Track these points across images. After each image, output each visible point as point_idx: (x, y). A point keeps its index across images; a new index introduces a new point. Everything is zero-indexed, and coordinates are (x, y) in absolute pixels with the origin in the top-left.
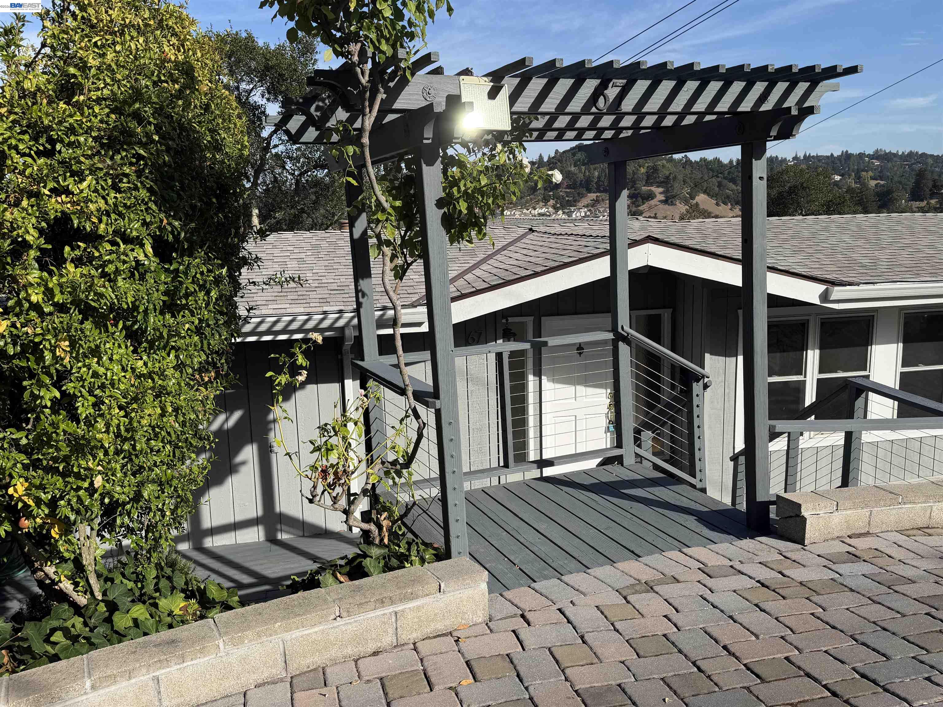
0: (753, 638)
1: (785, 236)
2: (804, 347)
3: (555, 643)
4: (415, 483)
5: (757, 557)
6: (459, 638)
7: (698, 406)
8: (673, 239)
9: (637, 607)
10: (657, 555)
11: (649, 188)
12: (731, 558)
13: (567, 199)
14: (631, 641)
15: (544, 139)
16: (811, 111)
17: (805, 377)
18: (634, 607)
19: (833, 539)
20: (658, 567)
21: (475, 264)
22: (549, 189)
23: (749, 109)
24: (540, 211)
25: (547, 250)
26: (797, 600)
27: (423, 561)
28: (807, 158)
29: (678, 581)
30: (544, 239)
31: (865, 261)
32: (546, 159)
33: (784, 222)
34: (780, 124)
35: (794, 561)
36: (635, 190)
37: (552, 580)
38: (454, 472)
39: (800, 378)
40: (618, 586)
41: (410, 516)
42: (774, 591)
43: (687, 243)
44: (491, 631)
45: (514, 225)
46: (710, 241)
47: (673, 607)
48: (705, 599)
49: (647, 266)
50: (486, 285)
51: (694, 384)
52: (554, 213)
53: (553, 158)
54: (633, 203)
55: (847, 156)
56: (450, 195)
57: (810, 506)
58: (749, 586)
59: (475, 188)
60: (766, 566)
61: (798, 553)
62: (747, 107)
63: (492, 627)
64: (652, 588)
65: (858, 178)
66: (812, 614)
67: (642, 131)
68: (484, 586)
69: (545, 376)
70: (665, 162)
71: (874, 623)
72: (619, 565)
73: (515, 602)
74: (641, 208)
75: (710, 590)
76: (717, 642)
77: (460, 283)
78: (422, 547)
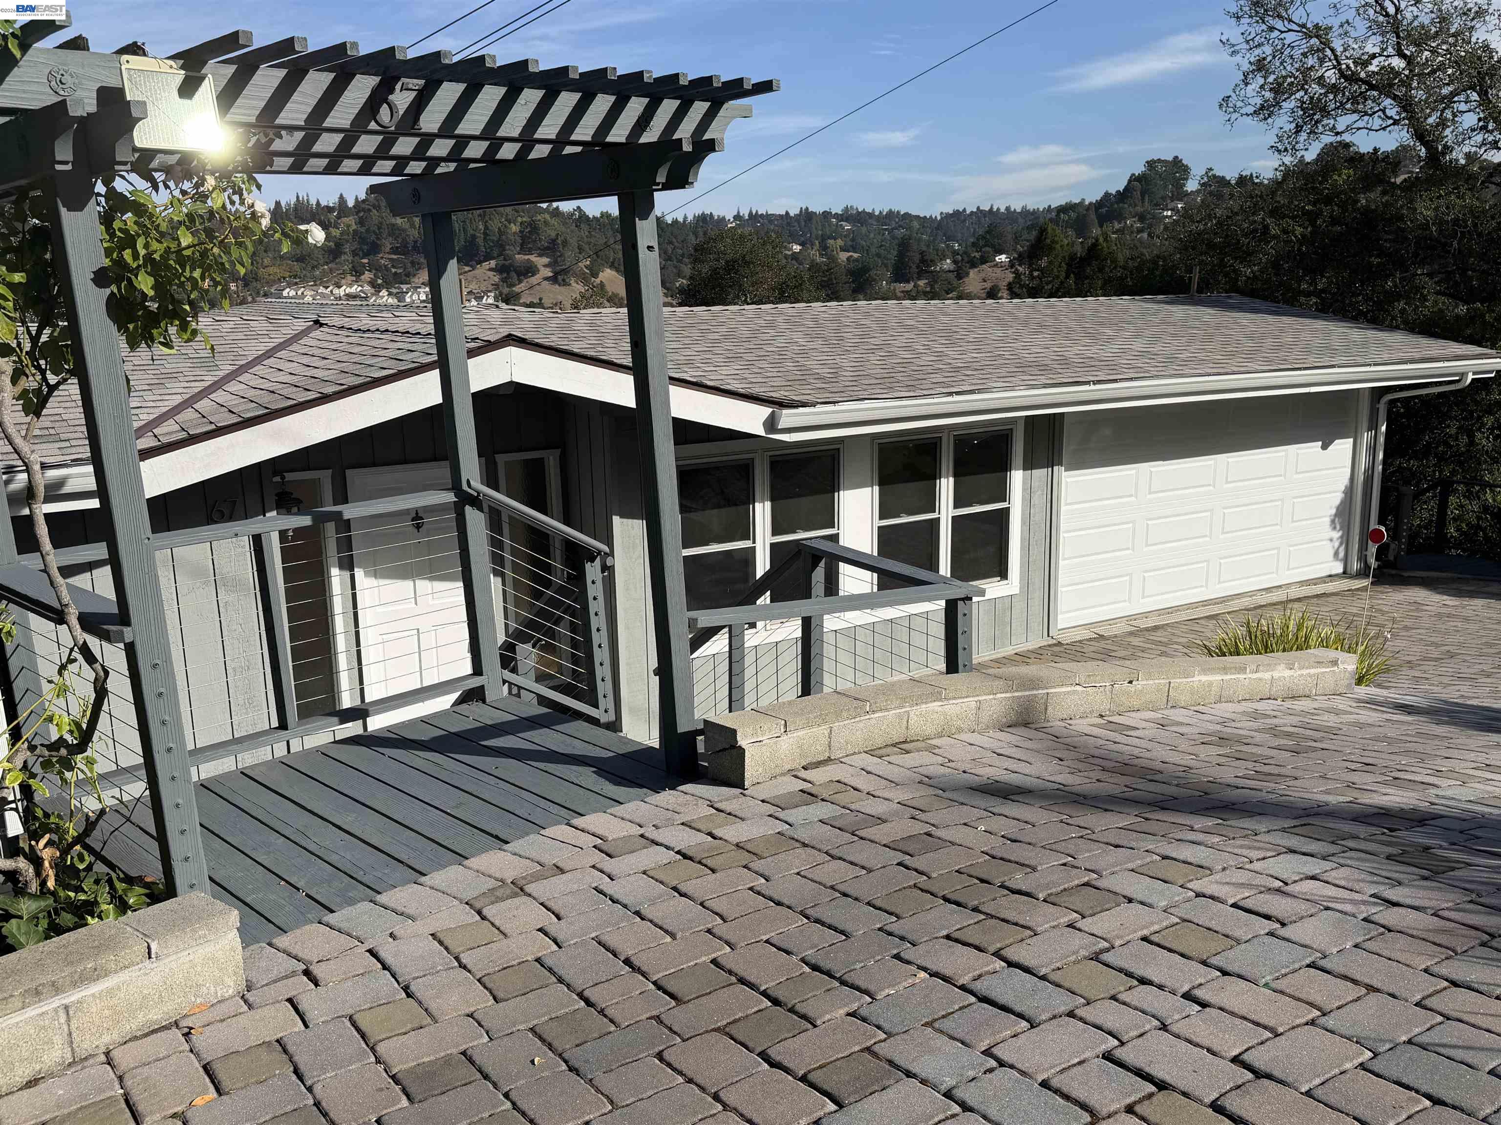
0: (668, 939)
1: (716, 336)
2: (750, 500)
3: (359, 1006)
4: (103, 777)
5: (677, 816)
6: (191, 1028)
7: (595, 599)
8: (554, 341)
9: (497, 923)
10: (532, 836)
11: (527, 257)
12: (641, 823)
13: (393, 270)
14: (485, 980)
15: (305, 169)
16: (710, 146)
17: (754, 542)
18: (493, 924)
19: (783, 774)
20: (533, 855)
21: (215, 383)
22: (361, 253)
23: (623, 140)
24: (348, 290)
25: (346, 357)
26: (730, 872)
27: (123, 907)
28: (754, 217)
29: (562, 871)
30: (339, 339)
31: (824, 371)
32: (351, 203)
33: (715, 316)
34: (668, 165)
35: (730, 814)
36: (505, 259)
37: (359, 905)
38: (169, 750)
39: (747, 544)
40: (467, 896)
41: (96, 833)
42: (700, 863)
43: (576, 348)
44: (250, 1006)
45: (286, 313)
46: (609, 343)
47: (553, 913)
48: (601, 892)
49: (511, 383)
50: (235, 419)
51: (588, 566)
52: (373, 295)
53: (363, 201)
54: (504, 280)
55: (807, 216)
56: (120, 263)
57: (749, 731)
58: (665, 862)
59: (168, 250)
60: (690, 827)
61: (735, 801)
62: (620, 136)
63: (251, 999)
64: (522, 889)
65: (824, 247)
66: (751, 889)
67: (472, 166)
68: (233, 938)
69: (359, 567)
70: (547, 216)
71: (832, 887)
72: (473, 862)
73: (294, 952)
74: (516, 289)
75: (609, 877)
76: (615, 955)
77: (188, 415)
78: (120, 886)
